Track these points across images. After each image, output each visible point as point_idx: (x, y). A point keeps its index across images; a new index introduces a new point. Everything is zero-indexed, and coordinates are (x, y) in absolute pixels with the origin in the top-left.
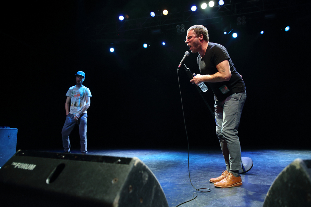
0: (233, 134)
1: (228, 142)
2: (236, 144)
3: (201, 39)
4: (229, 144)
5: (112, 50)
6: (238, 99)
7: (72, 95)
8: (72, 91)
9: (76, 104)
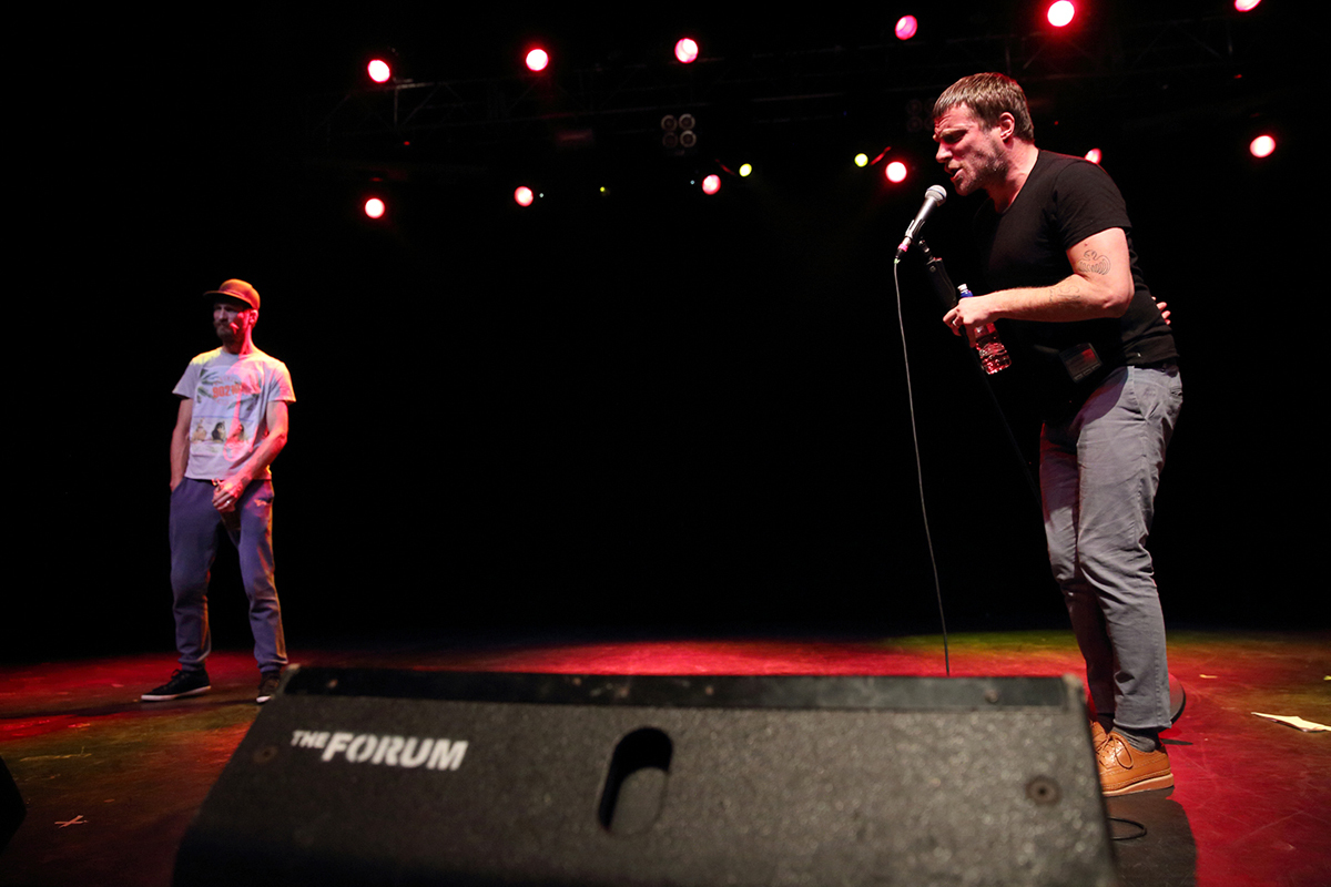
0: (1134, 567)
1: (1108, 607)
2: (1144, 616)
3: (1008, 133)
4: (1110, 615)
5: (374, 208)
6: (1142, 410)
7: (202, 391)
8: (203, 371)
9: (221, 430)
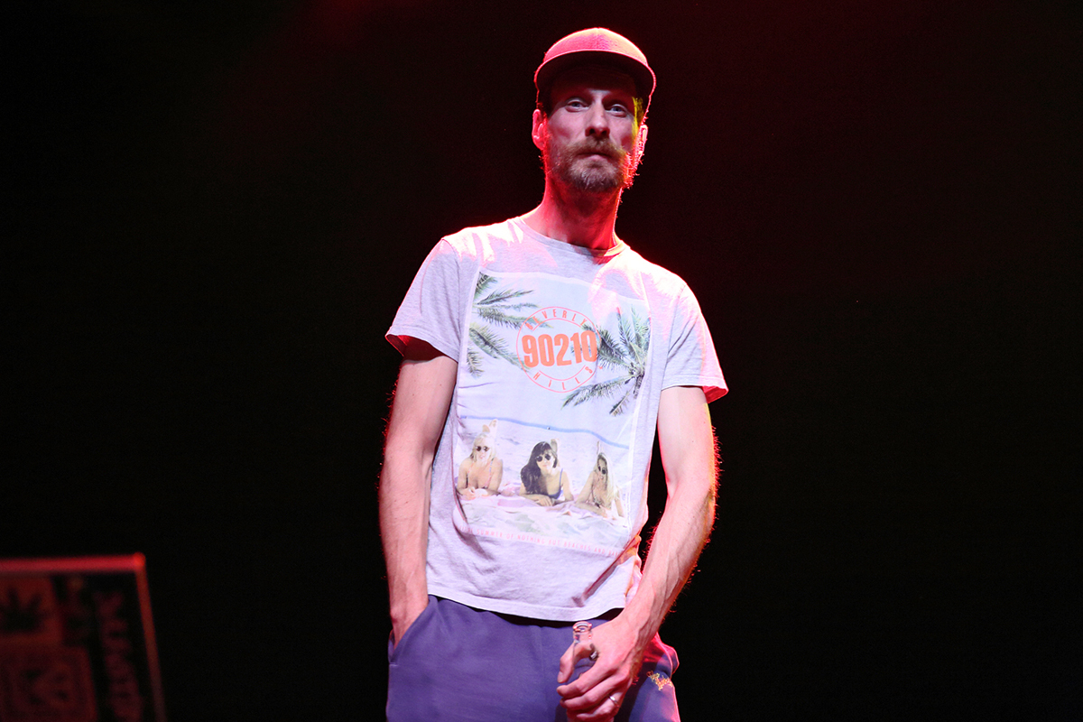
9: (545, 466)
